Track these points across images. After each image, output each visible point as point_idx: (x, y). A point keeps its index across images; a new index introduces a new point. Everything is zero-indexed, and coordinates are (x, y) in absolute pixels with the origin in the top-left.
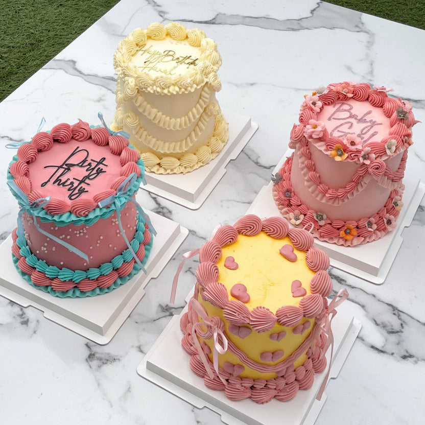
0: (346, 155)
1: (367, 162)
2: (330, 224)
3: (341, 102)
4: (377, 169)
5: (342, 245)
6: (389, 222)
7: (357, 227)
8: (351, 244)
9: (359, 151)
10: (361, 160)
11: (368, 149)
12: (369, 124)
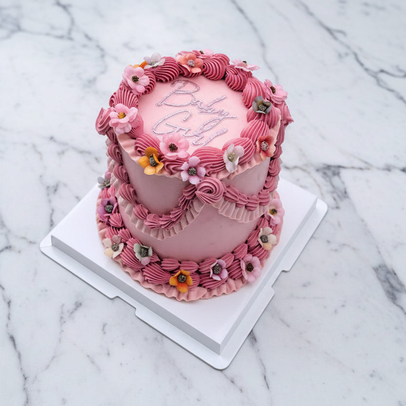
0: (161, 166)
1: (194, 181)
2: (159, 263)
3: (186, 79)
4: (210, 192)
5: (174, 298)
6: (250, 268)
7: (198, 272)
8: (188, 297)
9: (179, 161)
10: (184, 176)
11: (195, 160)
12: (216, 116)
